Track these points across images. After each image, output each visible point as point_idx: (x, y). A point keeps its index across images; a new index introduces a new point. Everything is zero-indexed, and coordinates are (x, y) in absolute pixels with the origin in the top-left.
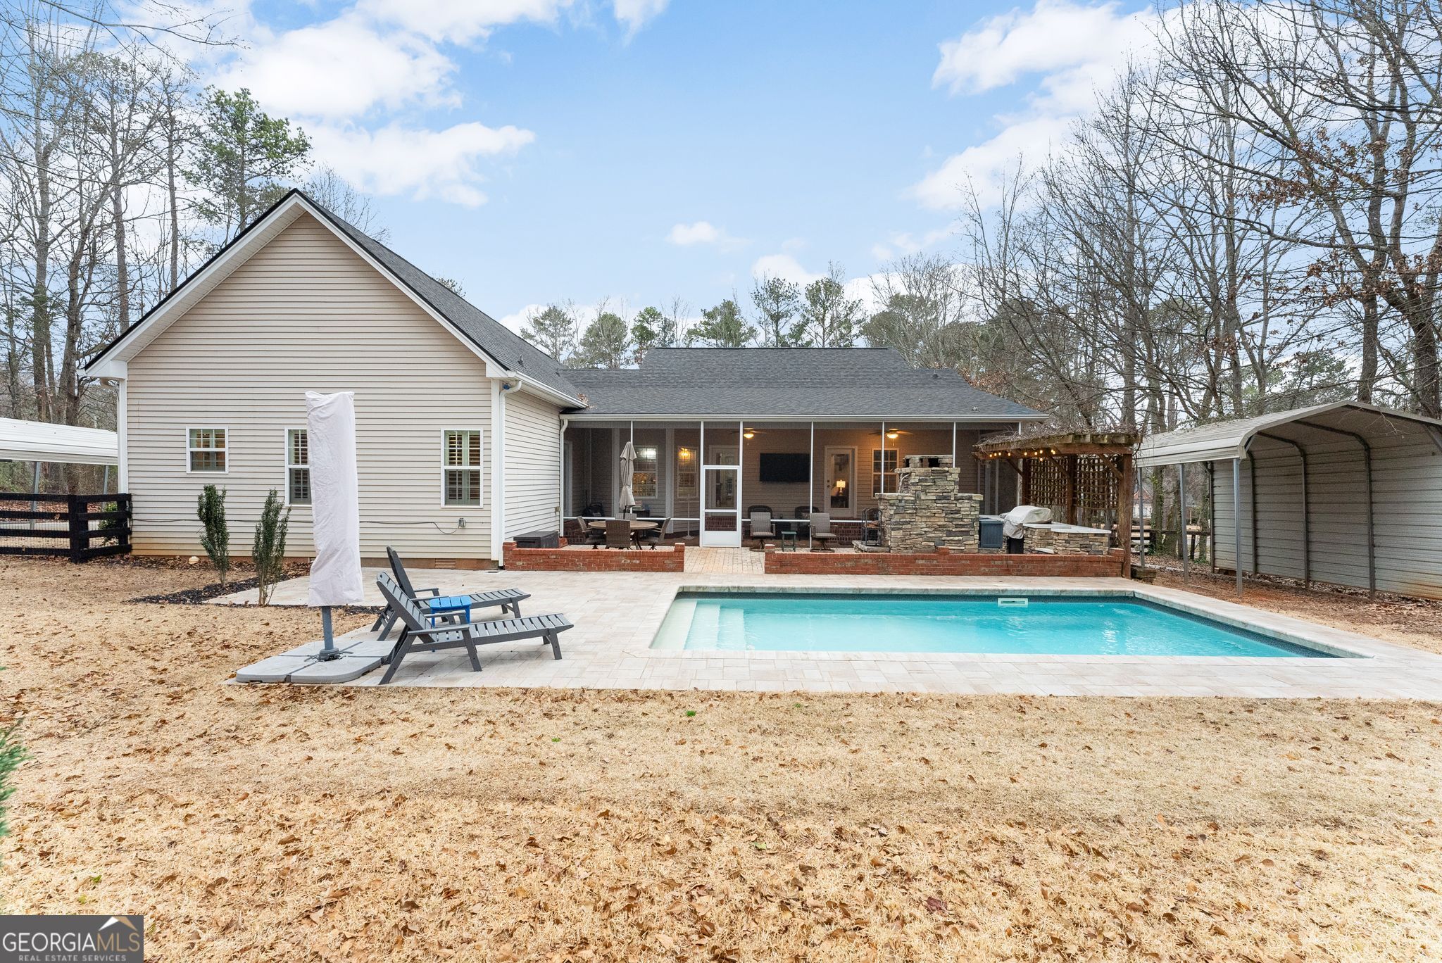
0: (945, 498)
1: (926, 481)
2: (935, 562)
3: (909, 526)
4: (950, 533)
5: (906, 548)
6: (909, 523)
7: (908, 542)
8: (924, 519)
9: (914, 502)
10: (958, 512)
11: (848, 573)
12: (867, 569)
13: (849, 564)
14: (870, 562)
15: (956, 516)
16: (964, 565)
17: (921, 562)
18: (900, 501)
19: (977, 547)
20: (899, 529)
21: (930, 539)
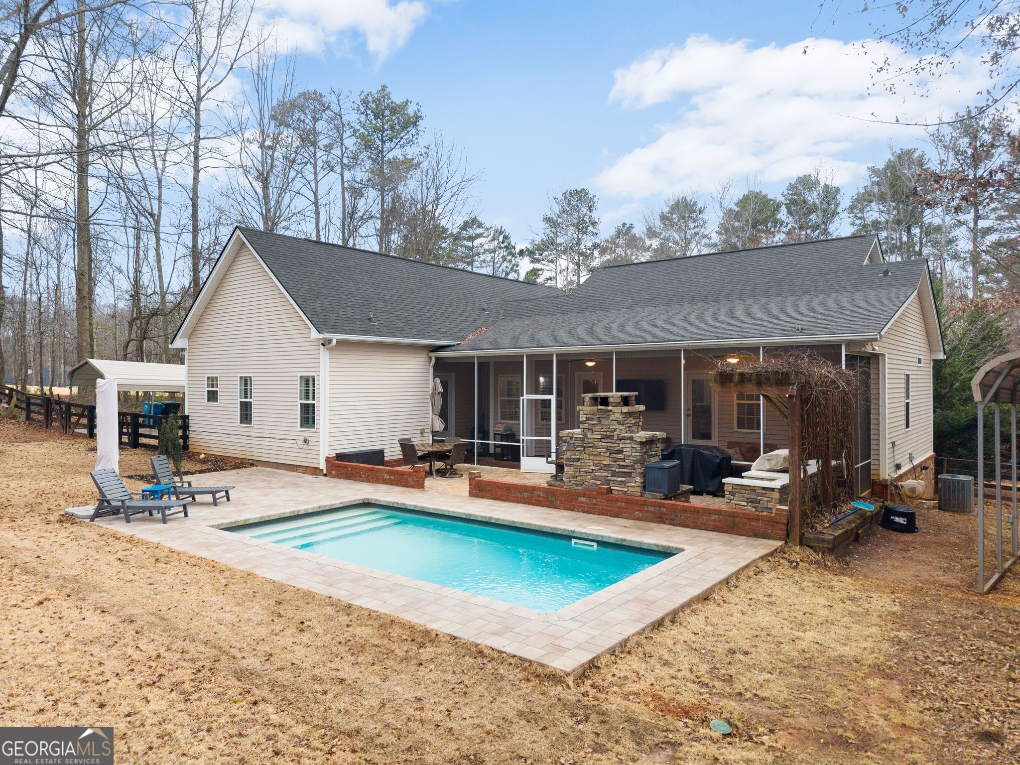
0: (608, 437)
1: (592, 419)
2: (594, 501)
3: (579, 463)
4: (614, 474)
5: (577, 485)
6: (578, 460)
7: (579, 479)
8: (592, 457)
9: (582, 440)
10: (620, 452)
11: (525, 503)
12: (540, 501)
13: (526, 495)
14: (542, 494)
15: (619, 456)
16: (620, 507)
17: (582, 499)
18: (571, 438)
19: (639, 489)
20: (572, 465)
21: (596, 478)
